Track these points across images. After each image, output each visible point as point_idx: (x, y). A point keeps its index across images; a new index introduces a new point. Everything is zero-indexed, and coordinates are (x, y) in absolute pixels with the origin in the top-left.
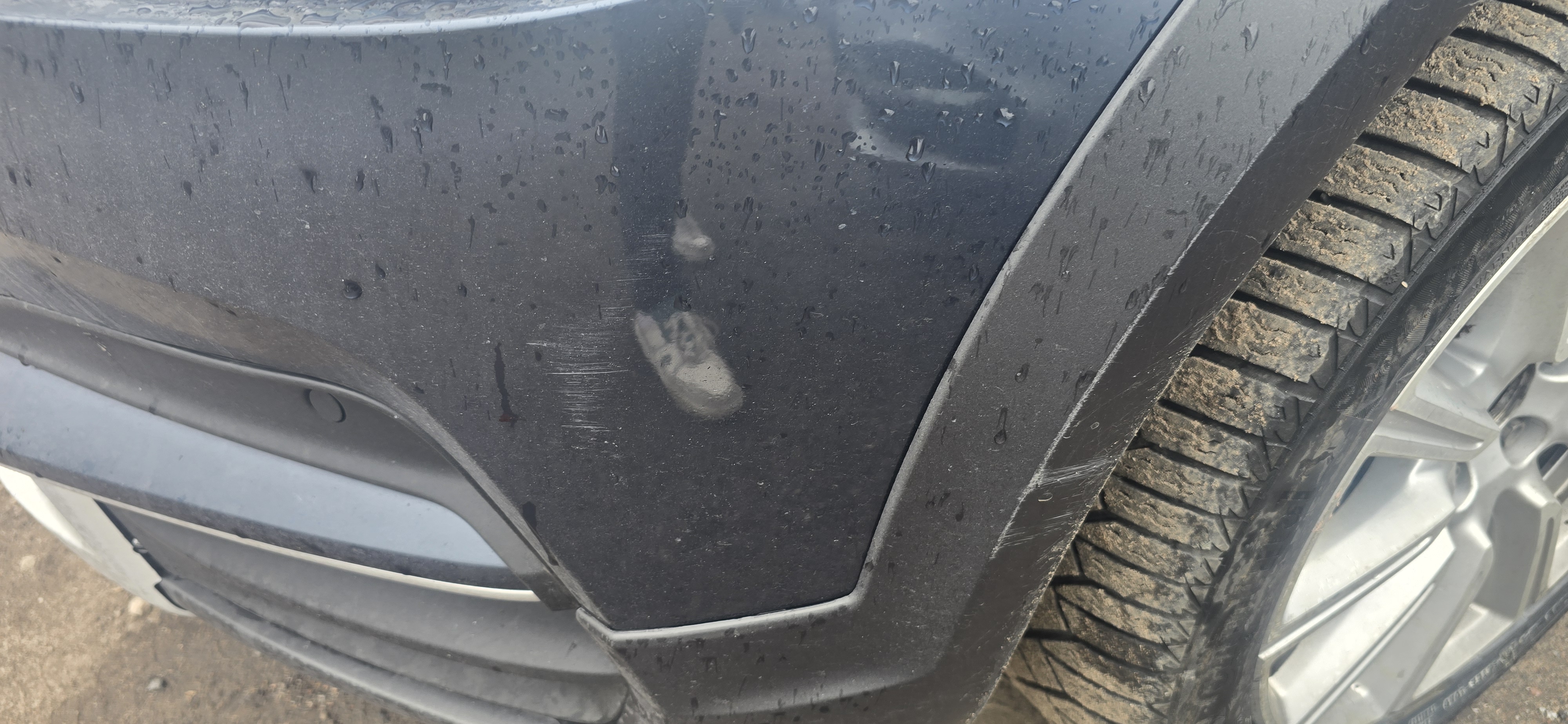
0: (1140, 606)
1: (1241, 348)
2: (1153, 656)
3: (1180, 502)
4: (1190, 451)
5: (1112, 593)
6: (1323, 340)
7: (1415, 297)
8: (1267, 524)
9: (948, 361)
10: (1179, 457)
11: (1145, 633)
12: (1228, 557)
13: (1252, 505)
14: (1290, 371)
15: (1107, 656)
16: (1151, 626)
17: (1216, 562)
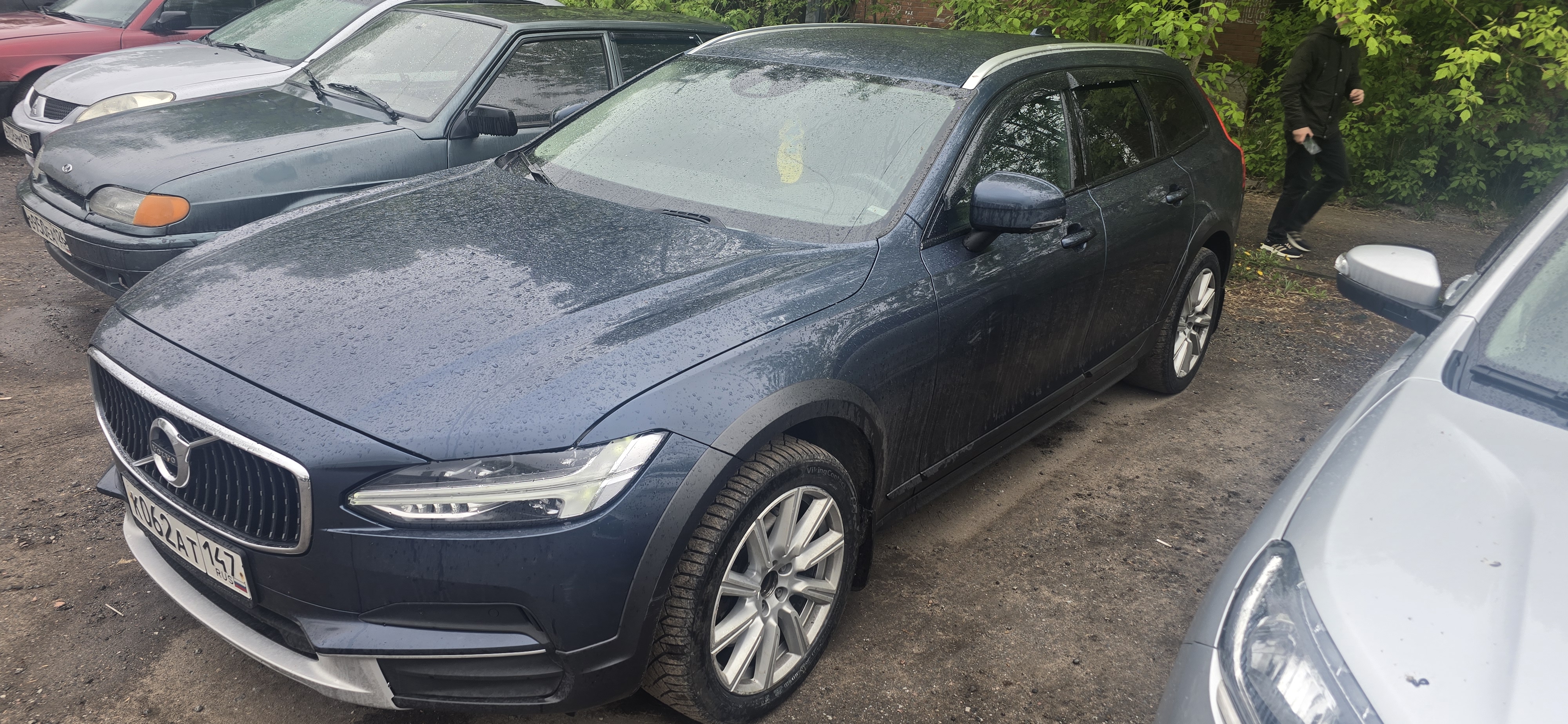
0: (678, 637)
1: (688, 571)
2: (683, 649)
3: (682, 608)
4: (683, 596)
5: (672, 636)
6: (703, 567)
7: (719, 555)
8: (700, 610)
9: (633, 578)
10: (681, 598)
11: (680, 644)
12: (694, 619)
13: (696, 606)
14: (698, 574)
15: (674, 654)
16: (682, 641)
17: (692, 620)
